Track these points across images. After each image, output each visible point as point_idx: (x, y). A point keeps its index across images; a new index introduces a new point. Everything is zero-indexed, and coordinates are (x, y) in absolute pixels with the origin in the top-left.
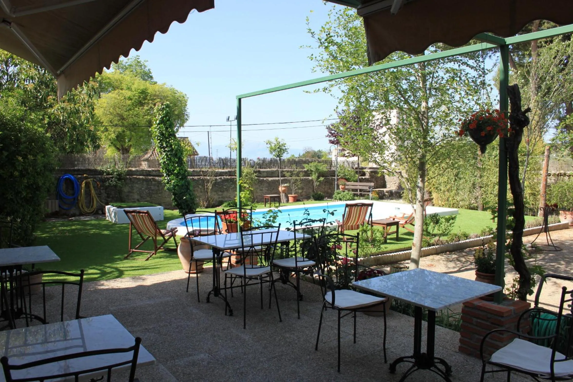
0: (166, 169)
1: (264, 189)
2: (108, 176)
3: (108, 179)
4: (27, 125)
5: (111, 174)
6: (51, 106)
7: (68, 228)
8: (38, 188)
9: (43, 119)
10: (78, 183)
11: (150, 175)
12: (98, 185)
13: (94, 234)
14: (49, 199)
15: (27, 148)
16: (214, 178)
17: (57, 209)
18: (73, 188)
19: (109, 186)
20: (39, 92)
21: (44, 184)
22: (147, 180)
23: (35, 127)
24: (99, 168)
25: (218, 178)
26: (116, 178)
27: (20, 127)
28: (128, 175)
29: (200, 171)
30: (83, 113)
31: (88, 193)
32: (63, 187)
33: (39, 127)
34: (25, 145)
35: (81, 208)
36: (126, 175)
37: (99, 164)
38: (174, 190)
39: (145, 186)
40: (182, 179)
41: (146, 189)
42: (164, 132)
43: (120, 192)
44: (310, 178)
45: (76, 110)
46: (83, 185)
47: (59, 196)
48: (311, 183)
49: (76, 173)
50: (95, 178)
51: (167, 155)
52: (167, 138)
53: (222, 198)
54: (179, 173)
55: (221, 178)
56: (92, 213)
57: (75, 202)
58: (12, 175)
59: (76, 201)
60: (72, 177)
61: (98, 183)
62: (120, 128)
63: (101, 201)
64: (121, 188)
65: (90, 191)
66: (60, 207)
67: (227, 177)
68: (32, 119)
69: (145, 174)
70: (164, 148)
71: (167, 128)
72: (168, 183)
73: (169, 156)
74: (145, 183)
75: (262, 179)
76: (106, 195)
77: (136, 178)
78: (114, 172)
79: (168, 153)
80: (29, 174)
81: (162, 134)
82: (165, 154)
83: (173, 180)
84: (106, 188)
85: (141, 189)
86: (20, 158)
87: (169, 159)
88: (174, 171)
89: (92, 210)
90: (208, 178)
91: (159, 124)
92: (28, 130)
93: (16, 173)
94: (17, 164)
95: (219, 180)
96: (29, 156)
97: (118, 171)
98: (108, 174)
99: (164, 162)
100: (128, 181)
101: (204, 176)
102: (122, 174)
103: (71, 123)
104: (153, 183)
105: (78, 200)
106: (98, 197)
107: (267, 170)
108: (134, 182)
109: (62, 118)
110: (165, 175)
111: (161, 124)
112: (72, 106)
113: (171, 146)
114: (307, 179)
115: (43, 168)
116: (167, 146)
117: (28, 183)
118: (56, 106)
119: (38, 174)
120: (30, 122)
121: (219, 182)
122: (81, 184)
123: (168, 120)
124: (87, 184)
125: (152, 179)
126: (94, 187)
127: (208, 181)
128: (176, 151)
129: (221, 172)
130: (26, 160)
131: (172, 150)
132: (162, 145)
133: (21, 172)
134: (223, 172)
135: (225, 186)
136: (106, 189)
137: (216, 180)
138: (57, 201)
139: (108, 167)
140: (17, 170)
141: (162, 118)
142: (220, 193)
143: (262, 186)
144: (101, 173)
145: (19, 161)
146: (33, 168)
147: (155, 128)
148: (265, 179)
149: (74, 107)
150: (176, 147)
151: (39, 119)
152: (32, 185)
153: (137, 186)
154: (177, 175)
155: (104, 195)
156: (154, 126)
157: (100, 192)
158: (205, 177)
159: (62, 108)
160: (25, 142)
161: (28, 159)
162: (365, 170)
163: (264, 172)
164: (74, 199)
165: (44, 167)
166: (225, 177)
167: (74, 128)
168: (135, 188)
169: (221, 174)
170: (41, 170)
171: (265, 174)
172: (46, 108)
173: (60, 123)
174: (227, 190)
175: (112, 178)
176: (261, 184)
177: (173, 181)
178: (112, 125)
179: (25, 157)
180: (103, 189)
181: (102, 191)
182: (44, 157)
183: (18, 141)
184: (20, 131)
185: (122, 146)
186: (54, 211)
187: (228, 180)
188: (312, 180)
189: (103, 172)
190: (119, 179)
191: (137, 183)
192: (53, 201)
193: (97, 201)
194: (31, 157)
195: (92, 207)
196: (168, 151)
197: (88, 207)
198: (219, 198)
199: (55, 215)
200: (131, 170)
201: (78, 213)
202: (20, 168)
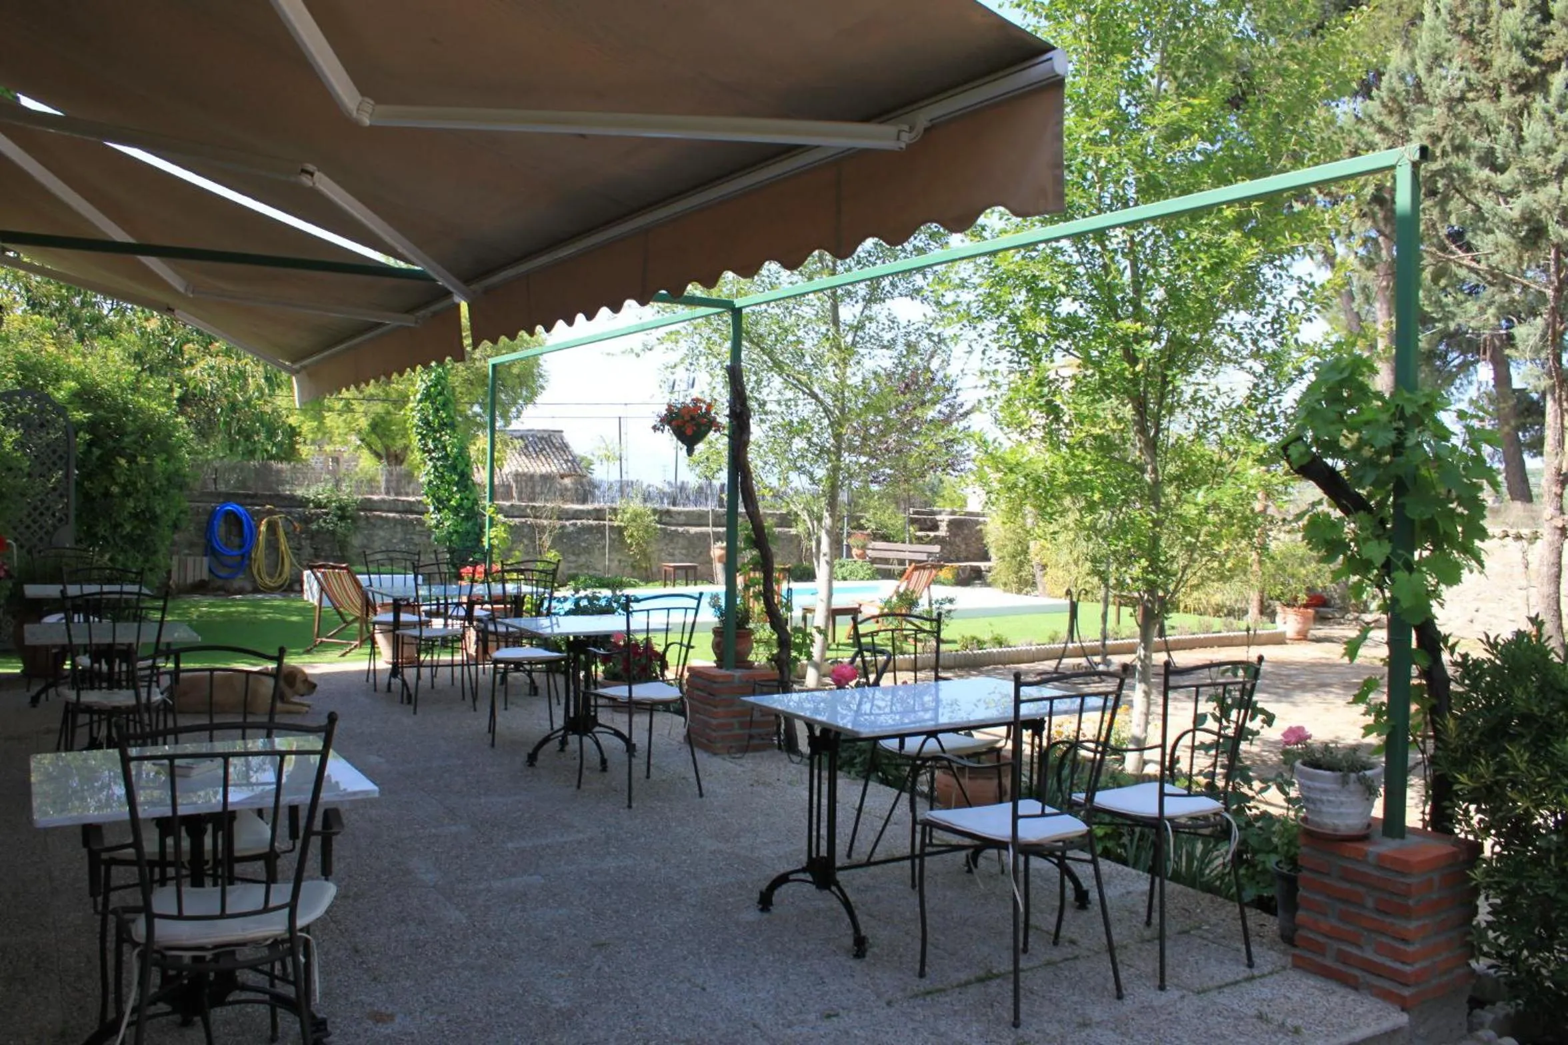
0: (434, 496)
1: (677, 552)
2: (318, 511)
3: (318, 516)
4: (138, 402)
5: (325, 507)
6: (191, 364)
7: (221, 610)
8: (155, 519)
9: (171, 390)
10: (253, 523)
11: (412, 512)
12: (295, 528)
13: (271, 621)
14: (189, 555)
15: (135, 442)
16: (558, 524)
17: (205, 576)
18: (241, 533)
19: (318, 531)
20: (169, 334)
21: (166, 512)
22: (404, 523)
23: (154, 405)
24: (299, 492)
25: (568, 523)
26: (335, 515)
27: (126, 403)
28: (364, 510)
29: (527, 506)
30: (253, 377)
31: (273, 545)
32: (220, 528)
33: (161, 405)
34: (133, 437)
35: (257, 577)
36: (358, 510)
37: (301, 485)
38: (451, 541)
39: (399, 536)
40: (466, 519)
41: (402, 541)
42: (431, 418)
43: (343, 545)
44: (793, 531)
45: (240, 372)
46: (263, 528)
47: (210, 550)
48: (796, 542)
49: (249, 501)
50: (289, 513)
51: (435, 467)
52: (436, 431)
53: (576, 568)
54: (460, 505)
55: (575, 525)
56: (282, 586)
57: (245, 561)
58: (107, 494)
59: (247, 562)
60: (241, 509)
61: (296, 524)
62: (380, 404)
63: (300, 564)
64: (346, 536)
65: (277, 540)
66: (211, 571)
67: (591, 522)
68: (149, 389)
69: (400, 508)
70: (429, 452)
71: (437, 410)
72: (437, 527)
73: (441, 470)
74: (399, 528)
75: (673, 528)
76: (312, 551)
77: (381, 517)
78: (330, 502)
79: (439, 463)
80: (138, 491)
81: (427, 423)
82: (431, 464)
83: (447, 519)
84: (313, 536)
85: (390, 541)
86: (123, 462)
87: (441, 477)
88: (449, 500)
89: (280, 582)
90: (545, 522)
91: (420, 401)
92: (141, 409)
93: (115, 489)
94: (117, 471)
95: (571, 528)
96: (139, 459)
97: (340, 500)
98: (318, 505)
99: (430, 482)
100: (362, 523)
101: (536, 517)
102: (347, 506)
103: (227, 396)
104: (418, 528)
105: (250, 558)
106: (295, 554)
107: (686, 509)
108: (374, 526)
109: (209, 388)
110: (432, 509)
111: (426, 400)
112: (234, 362)
113: (444, 448)
114: (785, 533)
115: (164, 482)
116: (436, 447)
117: (135, 508)
118: (202, 364)
119: (156, 491)
120: (143, 395)
121: (569, 534)
122: (258, 527)
123: (440, 394)
124: (272, 527)
125: (417, 520)
126: (286, 534)
127: (542, 529)
128: (456, 458)
129: (576, 511)
130: (134, 466)
131: (446, 457)
132: (426, 445)
133: (124, 486)
134: (582, 511)
135: (584, 541)
136: (312, 538)
137: (563, 527)
138: (206, 560)
139: (320, 490)
140: (117, 484)
141: (428, 388)
142: (572, 558)
143: (672, 545)
144: (303, 502)
145: (120, 466)
146: (146, 481)
147: (412, 410)
148: (680, 529)
149: (236, 366)
150: (455, 450)
151: (162, 389)
152: (143, 512)
153: (382, 533)
154: (456, 511)
155: (308, 551)
156: (411, 405)
157: (300, 544)
158: (538, 521)
159: (212, 368)
160: (132, 433)
161: (137, 463)
162: (938, 517)
163: (679, 513)
164: (243, 556)
165: (169, 480)
166: (585, 521)
167: (234, 407)
168: (376, 538)
169: (577, 515)
170: (161, 485)
171: (682, 518)
172: (181, 367)
173: (206, 396)
174: (588, 551)
175: (327, 514)
176: (671, 541)
177: (447, 523)
178: (361, 396)
179: (132, 460)
180: (306, 539)
181: (303, 543)
182: (167, 460)
183: (121, 431)
184: (126, 411)
185: (387, 448)
186: (198, 578)
187: (590, 528)
188: (797, 536)
189: (308, 501)
190: (342, 518)
191: (381, 527)
192: (198, 558)
193: (292, 564)
194: (142, 460)
195: (280, 575)
196: (438, 459)
197: (271, 576)
198: (569, 568)
199: (201, 588)
200: (369, 500)
201: (249, 587)
202: (122, 479)
